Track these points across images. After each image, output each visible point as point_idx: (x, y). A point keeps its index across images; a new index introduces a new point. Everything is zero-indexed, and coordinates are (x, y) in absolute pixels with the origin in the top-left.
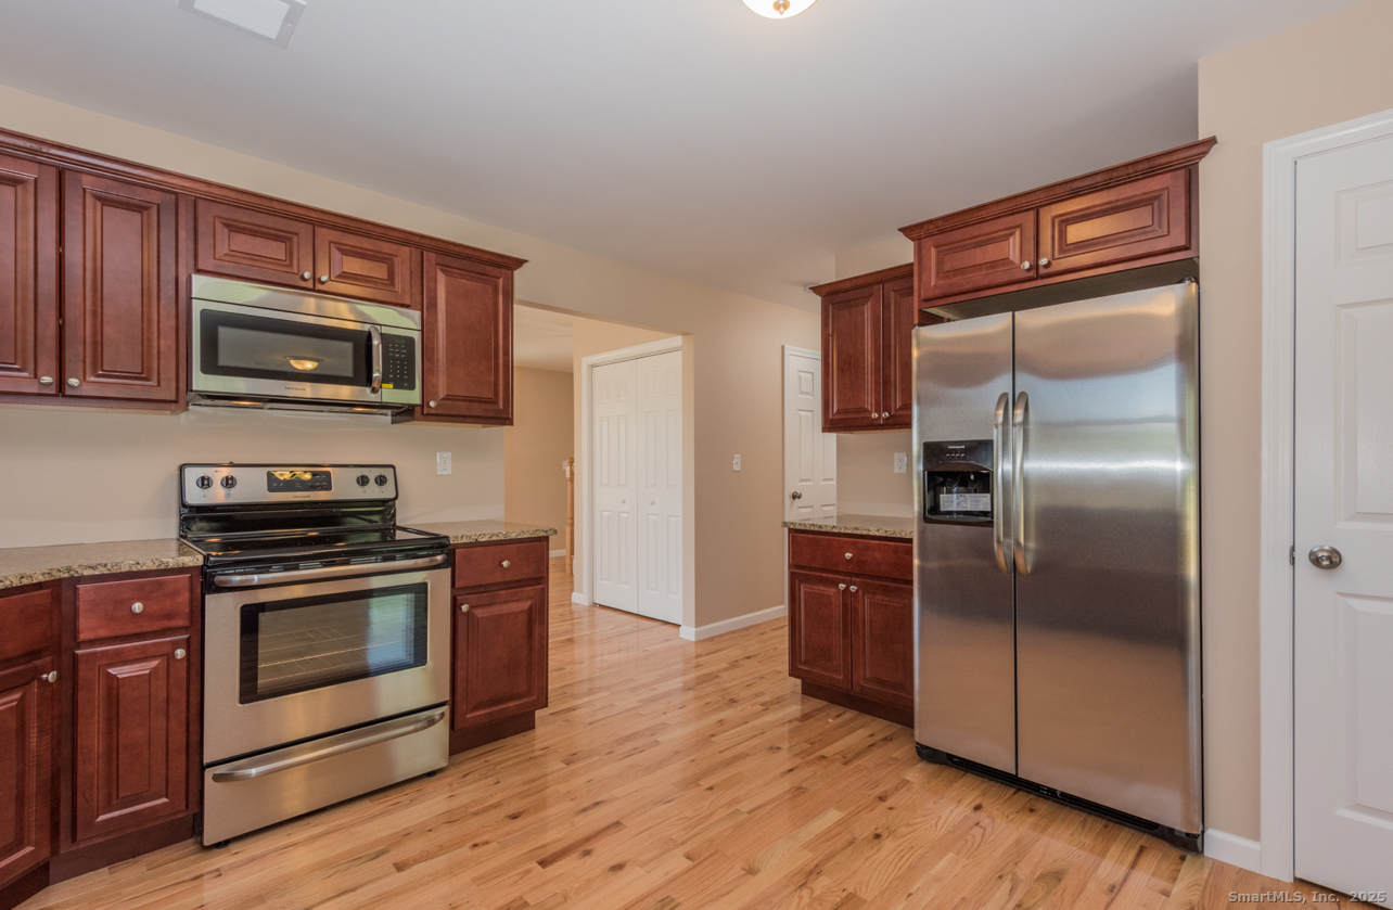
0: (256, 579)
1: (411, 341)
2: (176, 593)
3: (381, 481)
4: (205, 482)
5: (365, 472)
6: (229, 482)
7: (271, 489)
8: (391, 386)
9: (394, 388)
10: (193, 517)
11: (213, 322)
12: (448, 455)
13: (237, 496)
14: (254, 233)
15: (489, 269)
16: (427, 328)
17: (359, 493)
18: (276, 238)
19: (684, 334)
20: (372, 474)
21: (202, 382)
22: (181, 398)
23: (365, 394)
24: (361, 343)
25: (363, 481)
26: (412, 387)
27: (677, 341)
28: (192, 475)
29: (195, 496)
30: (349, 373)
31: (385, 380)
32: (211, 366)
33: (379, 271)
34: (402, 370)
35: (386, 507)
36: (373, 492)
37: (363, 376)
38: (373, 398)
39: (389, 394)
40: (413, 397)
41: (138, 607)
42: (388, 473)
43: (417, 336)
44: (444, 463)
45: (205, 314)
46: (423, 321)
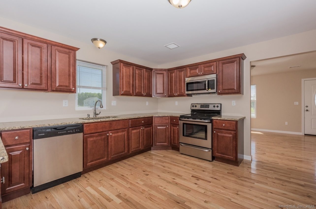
0: (184, 119)
6: (196, 106)
7: (201, 107)
8: (210, 89)
9: (211, 89)
14: (193, 69)
17: (213, 109)
20: (216, 105)
23: (205, 91)
24: (204, 83)
25: (214, 107)
26: (214, 89)
28: (192, 105)
29: (192, 108)
31: (208, 88)
32: (187, 90)
33: (211, 69)
34: (212, 86)
35: (219, 112)
36: (216, 109)
37: (204, 88)
38: (208, 92)
39: (210, 91)
40: (214, 91)
41: (175, 121)
43: (215, 79)
45: (187, 83)
46: (217, 76)
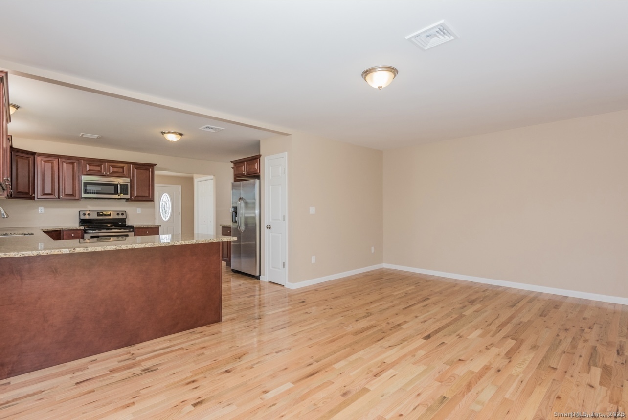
0: (94, 231)
1: (127, 185)
2: (79, 233)
3: (122, 214)
4: (84, 214)
5: (119, 212)
6: (89, 214)
7: (98, 216)
8: (123, 194)
10: (83, 222)
11: (86, 184)
12: (140, 209)
13: (90, 217)
14: (94, 166)
15: (147, 167)
16: (132, 182)
17: (117, 217)
18: (98, 166)
19: (214, 176)
20: (120, 213)
21: (84, 195)
22: (80, 198)
23: (116, 196)
24: (116, 186)
25: (118, 214)
26: (128, 195)
27: (212, 177)
28: (82, 213)
29: (82, 217)
30: (113, 192)
31: (121, 193)
32: (86, 192)
33: (121, 170)
34: (125, 191)
35: (124, 220)
36: (120, 217)
37: (116, 193)
38: (119, 197)
39: (122, 196)
40: (128, 197)
41: (73, 235)
42: (124, 213)
43: (129, 184)
44: (139, 210)
45: (84, 183)
46: (131, 180)
